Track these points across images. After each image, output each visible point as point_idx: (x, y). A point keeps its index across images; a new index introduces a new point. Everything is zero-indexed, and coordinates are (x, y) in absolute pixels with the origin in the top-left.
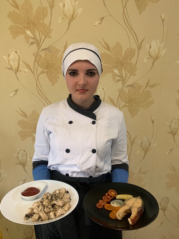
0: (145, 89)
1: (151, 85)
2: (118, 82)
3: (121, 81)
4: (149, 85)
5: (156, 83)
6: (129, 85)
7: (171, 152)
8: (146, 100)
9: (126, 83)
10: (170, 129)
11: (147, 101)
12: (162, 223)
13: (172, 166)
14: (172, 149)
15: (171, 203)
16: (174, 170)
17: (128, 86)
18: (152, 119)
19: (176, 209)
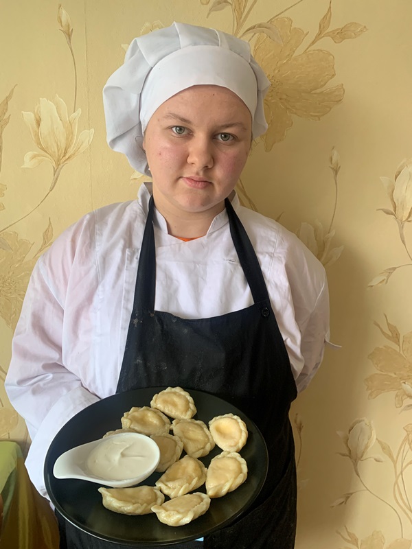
0: (313, 43)
1: (333, 32)
2: (221, 10)
3: (230, 6)
4: (327, 31)
5: (352, 24)
6: (260, 26)
7: (388, 277)
8: (316, 89)
9: (246, 17)
10: (392, 200)
11: (318, 91)
12: (348, 498)
13: (388, 324)
14: (394, 269)
15: (377, 439)
16: (395, 337)
17: (254, 27)
18: (333, 162)
19: (391, 456)
